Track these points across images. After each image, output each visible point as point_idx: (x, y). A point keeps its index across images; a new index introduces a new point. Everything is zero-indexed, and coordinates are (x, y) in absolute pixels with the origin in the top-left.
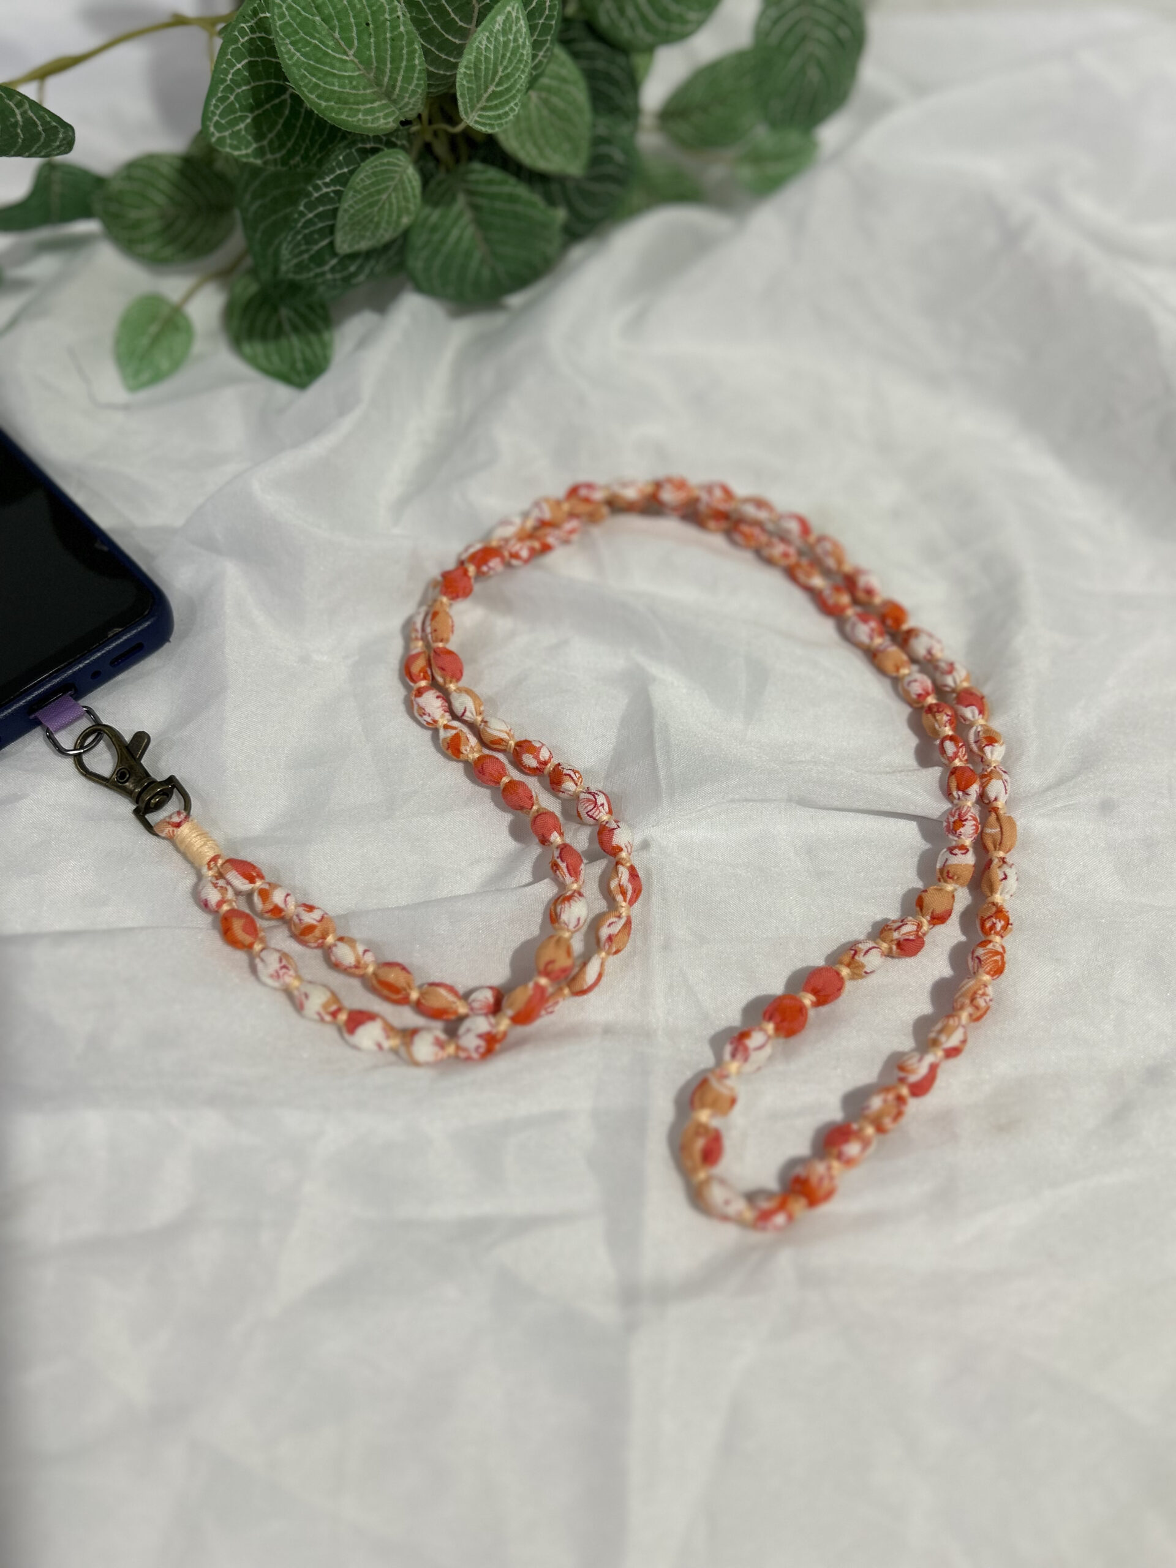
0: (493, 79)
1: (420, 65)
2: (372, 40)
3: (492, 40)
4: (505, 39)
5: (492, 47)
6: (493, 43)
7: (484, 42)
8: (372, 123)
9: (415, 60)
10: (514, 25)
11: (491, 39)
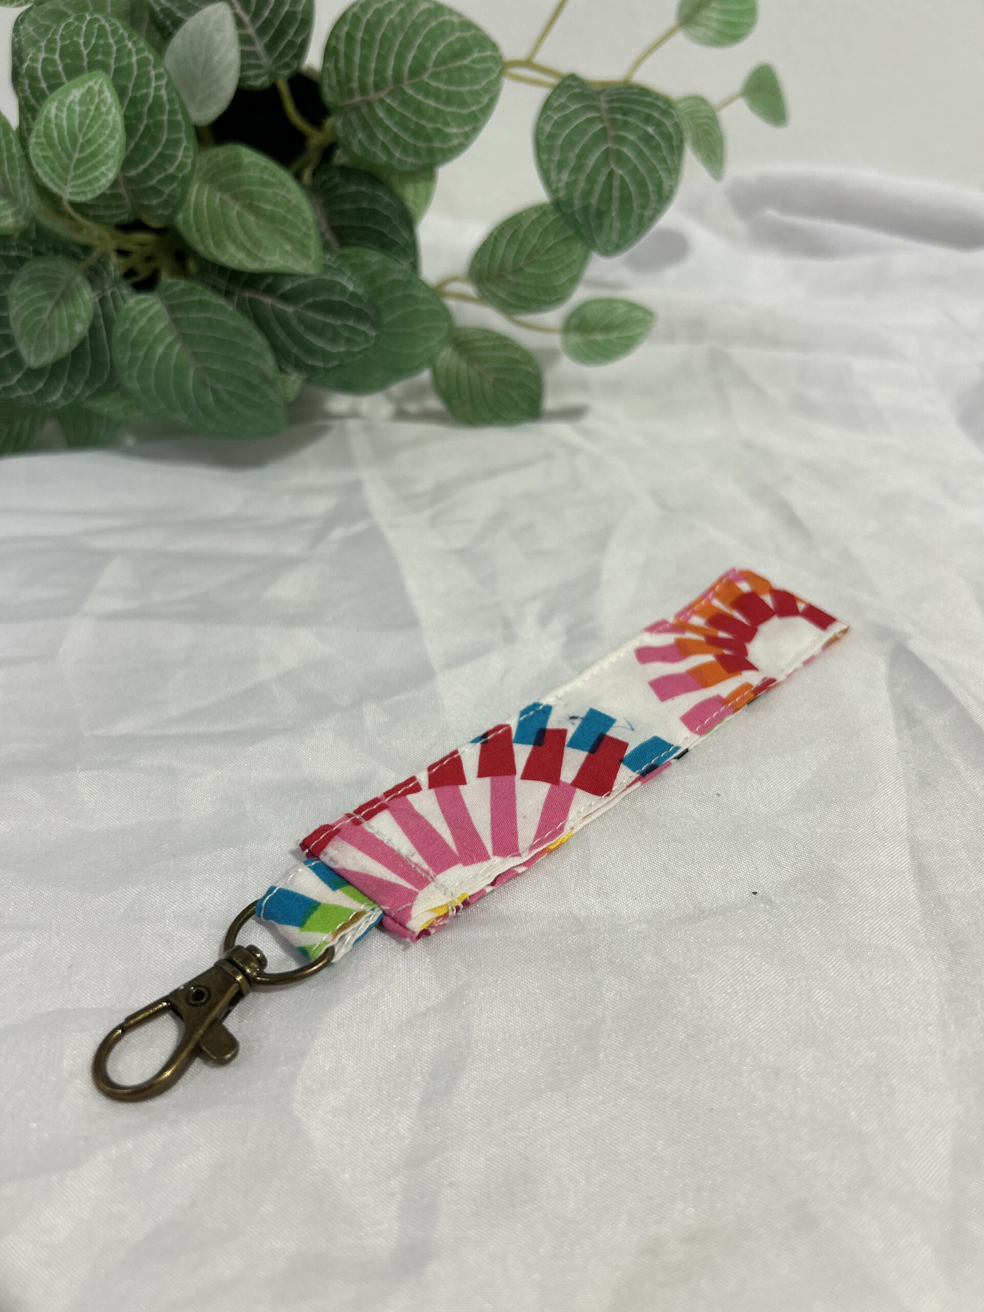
0: (74, 148)
3: (65, 110)
4: (84, 109)
5: (64, 115)
7: (53, 112)
10: (97, 97)
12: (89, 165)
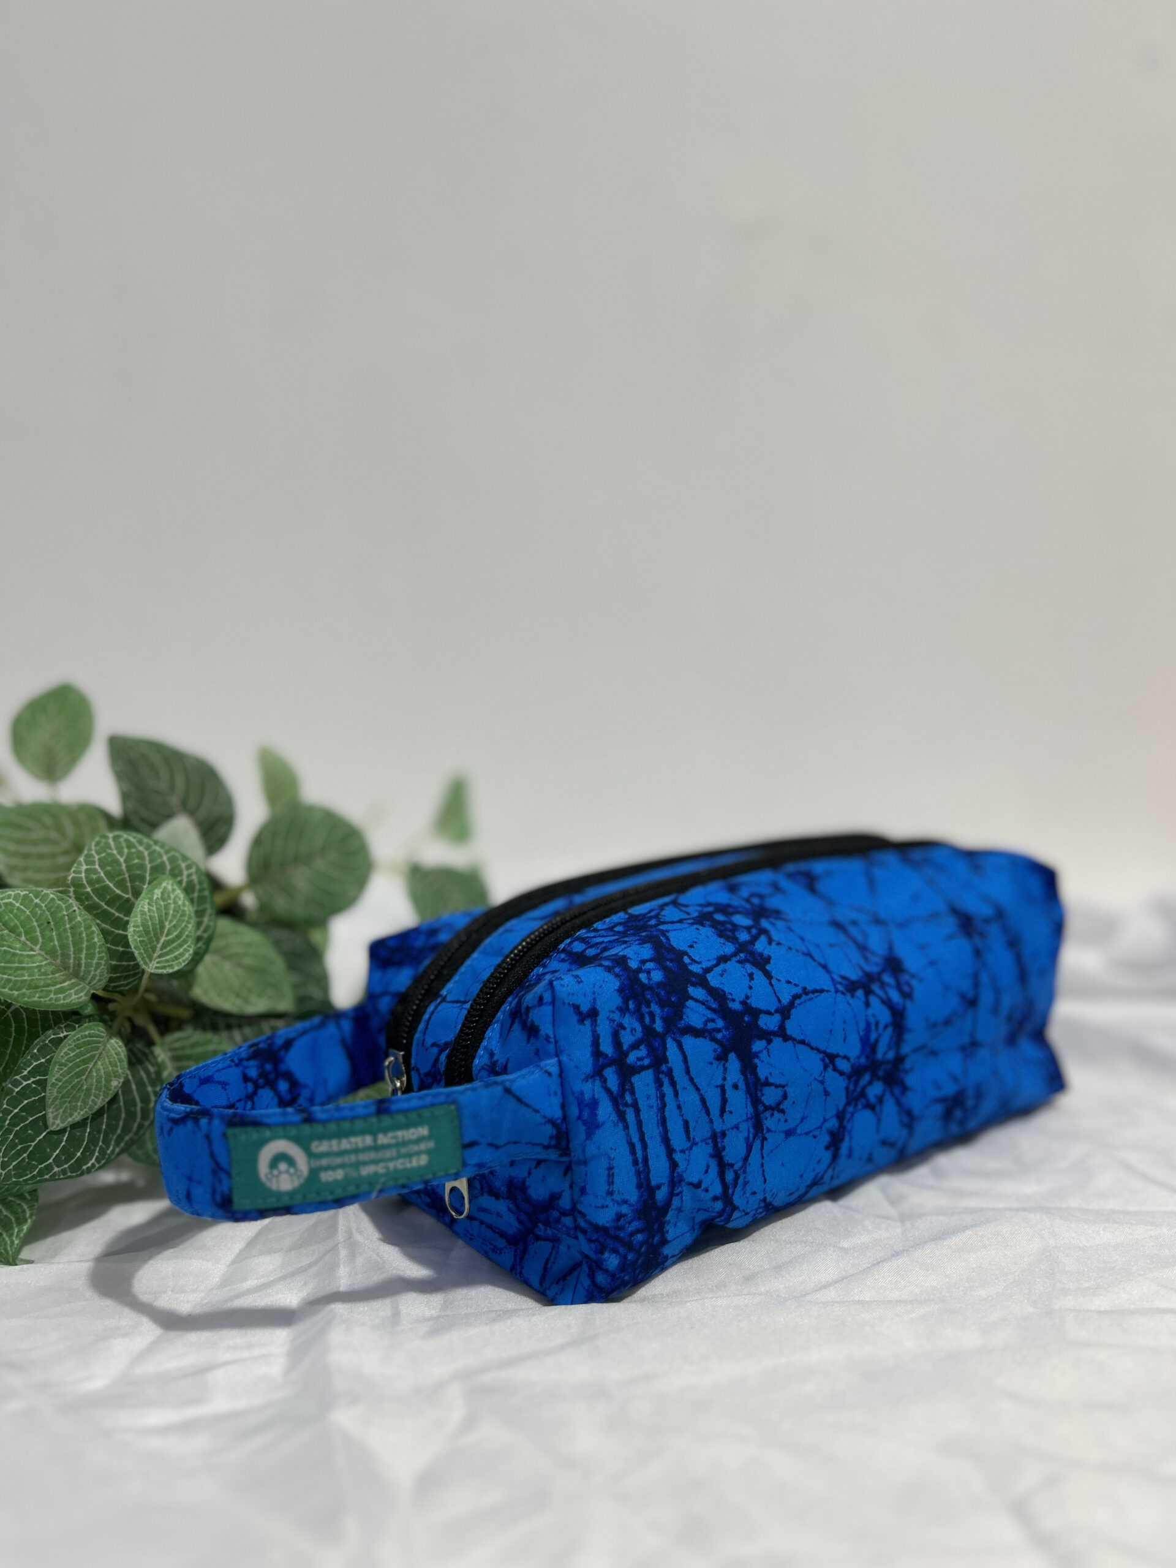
0: (162, 933)
1: (99, 942)
2: (54, 934)
3: (154, 904)
4: (166, 903)
5: (155, 909)
6: (155, 906)
7: (147, 907)
8: (64, 1000)
9: (93, 939)
10: (173, 895)
11: (152, 904)
12: (175, 944)
